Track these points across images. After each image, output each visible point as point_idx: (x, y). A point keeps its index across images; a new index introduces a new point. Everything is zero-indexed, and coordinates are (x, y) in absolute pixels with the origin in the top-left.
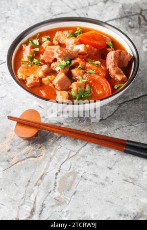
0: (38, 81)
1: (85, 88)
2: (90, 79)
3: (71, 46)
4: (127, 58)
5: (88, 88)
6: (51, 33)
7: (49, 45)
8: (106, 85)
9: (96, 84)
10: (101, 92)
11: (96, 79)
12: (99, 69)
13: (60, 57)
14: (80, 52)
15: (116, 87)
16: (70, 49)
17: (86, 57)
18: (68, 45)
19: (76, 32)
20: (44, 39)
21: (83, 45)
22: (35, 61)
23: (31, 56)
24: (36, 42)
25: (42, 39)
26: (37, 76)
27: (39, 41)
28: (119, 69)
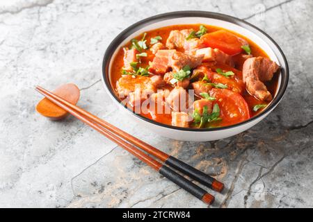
1: (212, 108)
2: (219, 96)
3: (193, 50)
4: (272, 68)
5: (216, 109)
6: (163, 33)
7: (160, 49)
8: (242, 104)
9: (228, 104)
10: (235, 115)
11: (228, 96)
12: (233, 82)
13: (177, 64)
14: (205, 58)
15: (256, 109)
16: (190, 54)
17: (214, 65)
18: (188, 49)
19: (199, 32)
20: (154, 40)
21: (209, 49)
22: (141, 70)
23: (136, 63)
24: (142, 44)
25: (150, 41)
27: (146, 43)
28: (261, 83)
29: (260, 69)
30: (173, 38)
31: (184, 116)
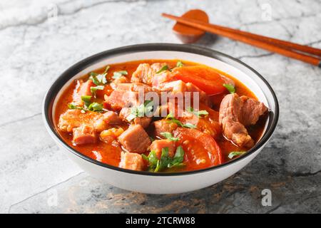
0: (93, 135)
1: (175, 152)
2: (185, 137)
4: (257, 111)
5: (179, 154)
6: (130, 68)
7: (122, 83)
8: (213, 148)
9: (195, 147)
10: (203, 161)
11: (196, 137)
12: (204, 122)
15: (231, 156)
20: (117, 74)
22: (95, 105)
23: (90, 97)
24: (102, 78)
25: (113, 75)
26: (92, 127)
27: (106, 77)
28: (240, 125)
29: (242, 110)
30: (140, 72)
31: (137, 158)
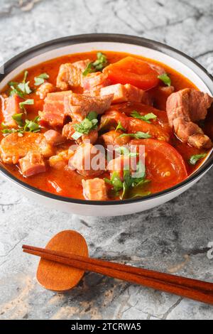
0: (43, 164)
3: (95, 89)
6: (50, 69)
7: (51, 92)
8: (175, 158)
9: (155, 159)
10: (167, 174)
11: (155, 148)
12: (156, 128)
13: (78, 112)
14: (114, 99)
15: (193, 161)
16: (93, 95)
17: (127, 106)
18: (87, 87)
19: (97, 62)
20: (39, 80)
21: (118, 86)
22: (30, 124)
23: (20, 115)
24: (24, 87)
25: (34, 82)
26: (39, 154)
27: (29, 85)
28: (194, 124)
29: (189, 105)
30: (64, 74)
31: (100, 183)
